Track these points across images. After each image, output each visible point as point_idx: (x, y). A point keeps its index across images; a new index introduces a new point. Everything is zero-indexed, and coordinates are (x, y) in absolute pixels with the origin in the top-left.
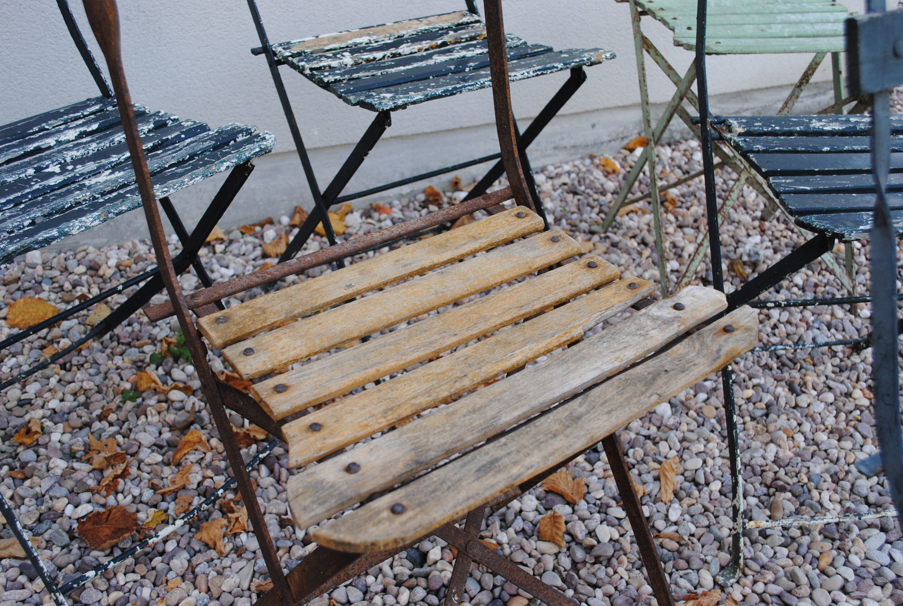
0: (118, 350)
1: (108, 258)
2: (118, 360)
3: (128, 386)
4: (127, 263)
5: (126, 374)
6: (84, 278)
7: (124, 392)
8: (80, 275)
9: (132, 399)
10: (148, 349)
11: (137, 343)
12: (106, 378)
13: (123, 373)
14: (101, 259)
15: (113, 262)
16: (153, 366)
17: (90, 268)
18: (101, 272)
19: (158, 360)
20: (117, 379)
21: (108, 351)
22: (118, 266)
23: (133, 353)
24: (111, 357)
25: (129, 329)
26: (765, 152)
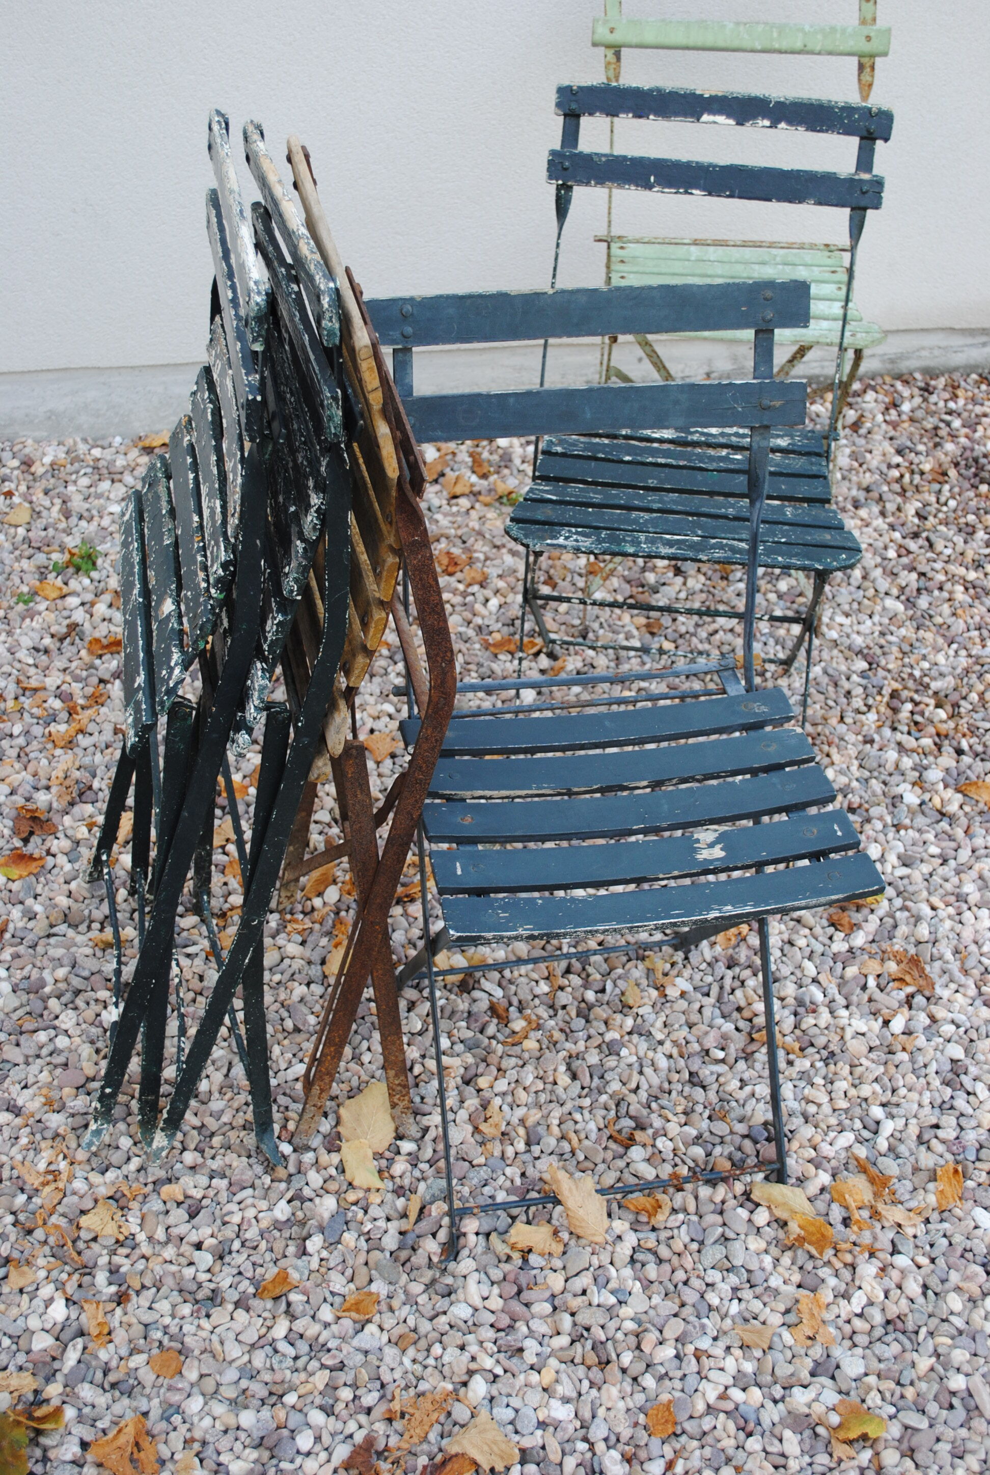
0: (27, 553)
1: (44, 454)
2: (25, 564)
3: (25, 589)
4: (62, 462)
5: (27, 578)
6: (16, 472)
7: (21, 595)
8: (13, 469)
9: (26, 602)
10: (55, 556)
11: (46, 549)
12: (8, 579)
13: (25, 577)
14: (36, 455)
15: (47, 460)
16: (54, 574)
17: (23, 463)
18: (33, 469)
19: (59, 570)
20: (17, 581)
21: (17, 553)
22: (52, 465)
23: (40, 558)
24: (18, 559)
25: (43, 533)
26: (563, 455)
